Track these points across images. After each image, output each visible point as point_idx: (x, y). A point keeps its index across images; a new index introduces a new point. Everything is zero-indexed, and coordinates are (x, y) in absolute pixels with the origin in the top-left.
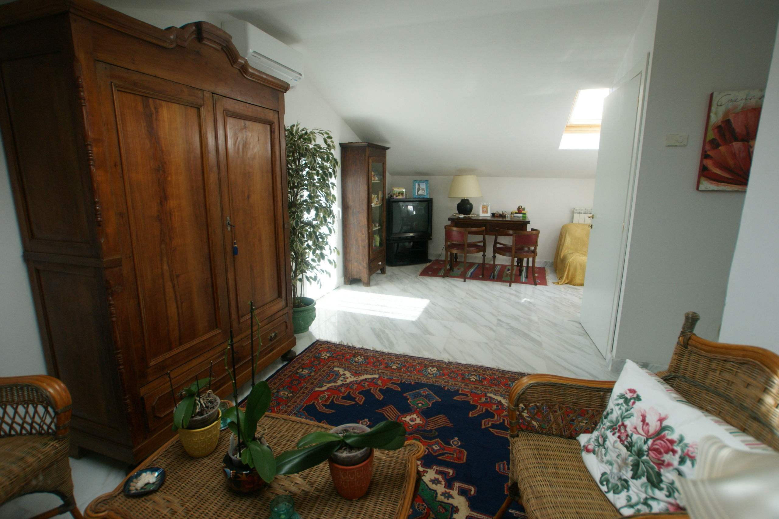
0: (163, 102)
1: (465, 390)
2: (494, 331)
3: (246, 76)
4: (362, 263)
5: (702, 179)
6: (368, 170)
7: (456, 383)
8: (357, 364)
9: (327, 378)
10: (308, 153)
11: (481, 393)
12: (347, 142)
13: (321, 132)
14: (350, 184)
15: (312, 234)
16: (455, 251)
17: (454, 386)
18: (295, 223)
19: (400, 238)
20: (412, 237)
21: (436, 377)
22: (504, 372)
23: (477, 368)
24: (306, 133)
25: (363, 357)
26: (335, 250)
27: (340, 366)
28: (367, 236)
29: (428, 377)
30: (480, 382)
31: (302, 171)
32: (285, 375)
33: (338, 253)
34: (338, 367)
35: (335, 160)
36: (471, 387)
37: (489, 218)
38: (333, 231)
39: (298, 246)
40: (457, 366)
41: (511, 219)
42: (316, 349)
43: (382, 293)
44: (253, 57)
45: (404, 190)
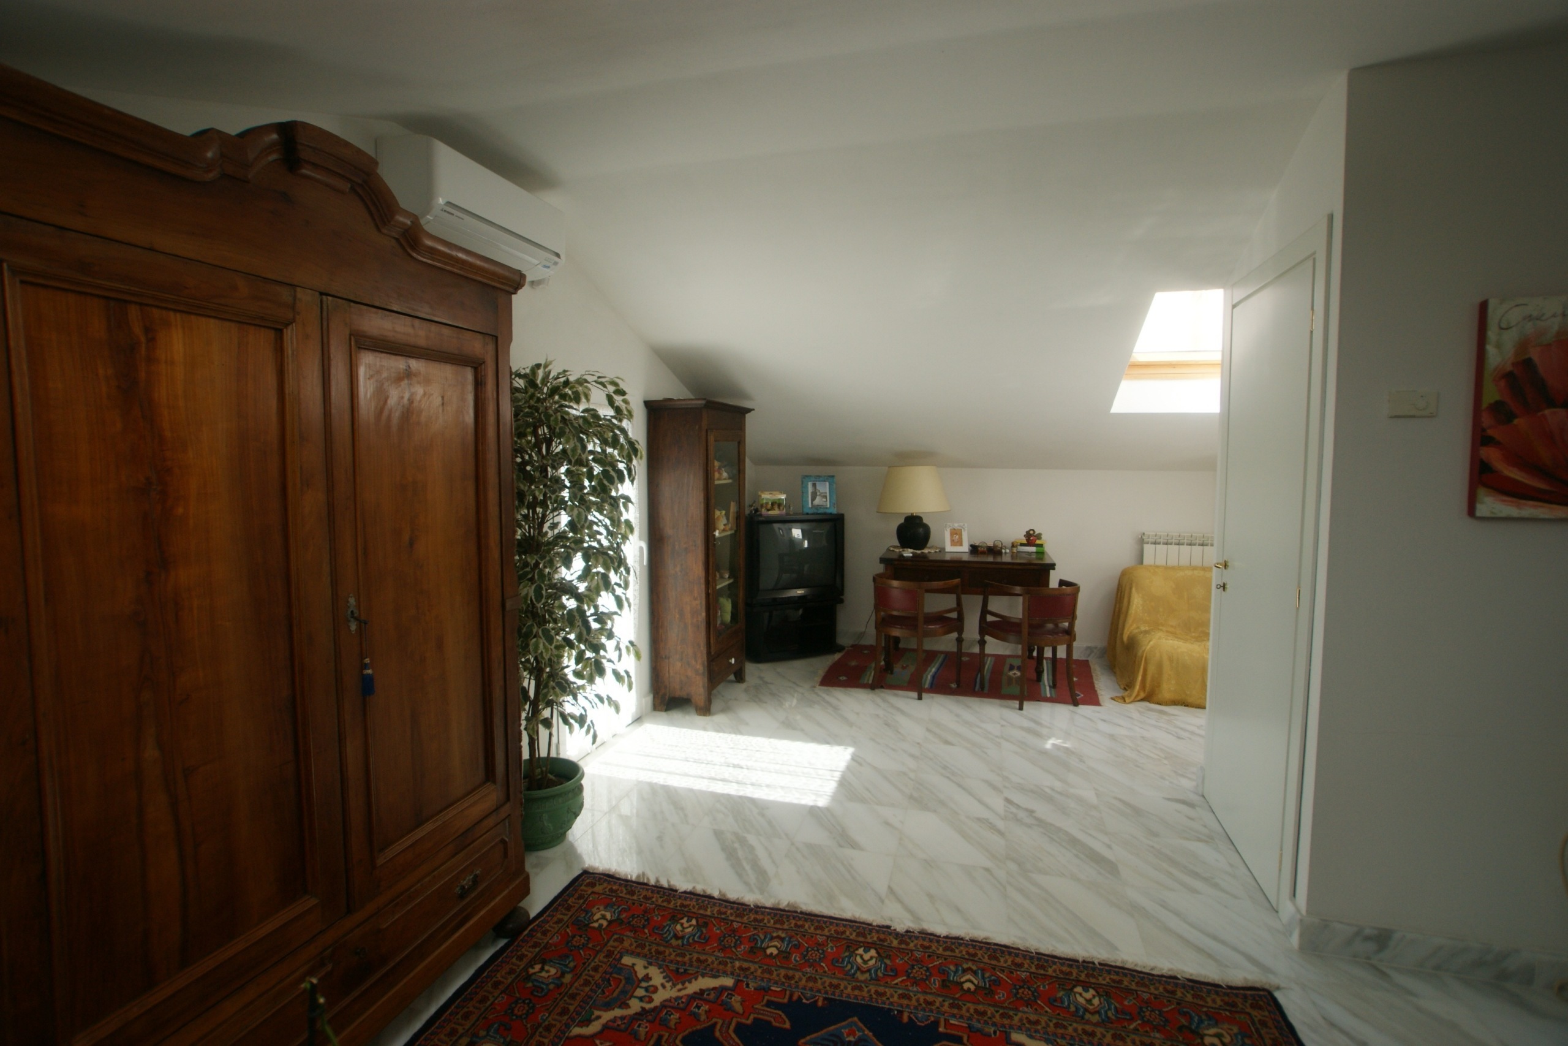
0: (172, 314)
1: (952, 1022)
2: (1000, 833)
3: (414, 255)
4: (693, 663)
5: (1481, 492)
6: (707, 458)
7: (930, 998)
8: (680, 942)
9: (603, 992)
10: (568, 430)
11: (995, 1032)
12: (661, 399)
13: (600, 380)
14: (667, 489)
15: (574, 616)
16: (896, 632)
17: (924, 1010)
18: (535, 591)
19: (775, 600)
20: (801, 597)
21: (878, 979)
22: (1043, 960)
23: (974, 947)
24: (567, 383)
25: (694, 922)
26: (631, 648)
27: (639, 950)
28: (704, 603)
29: (857, 980)
30: (987, 992)
31: (555, 468)
32: (496, 985)
33: (638, 655)
34: (633, 953)
35: (631, 443)
36: (968, 1010)
37: (966, 558)
38: (625, 604)
39: (541, 646)
40: (926, 943)
41: (1012, 557)
42: (581, 897)
43: (737, 731)
44: (446, 214)
45: (783, 497)
